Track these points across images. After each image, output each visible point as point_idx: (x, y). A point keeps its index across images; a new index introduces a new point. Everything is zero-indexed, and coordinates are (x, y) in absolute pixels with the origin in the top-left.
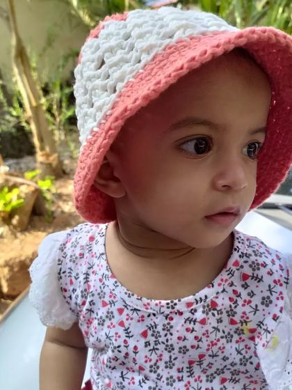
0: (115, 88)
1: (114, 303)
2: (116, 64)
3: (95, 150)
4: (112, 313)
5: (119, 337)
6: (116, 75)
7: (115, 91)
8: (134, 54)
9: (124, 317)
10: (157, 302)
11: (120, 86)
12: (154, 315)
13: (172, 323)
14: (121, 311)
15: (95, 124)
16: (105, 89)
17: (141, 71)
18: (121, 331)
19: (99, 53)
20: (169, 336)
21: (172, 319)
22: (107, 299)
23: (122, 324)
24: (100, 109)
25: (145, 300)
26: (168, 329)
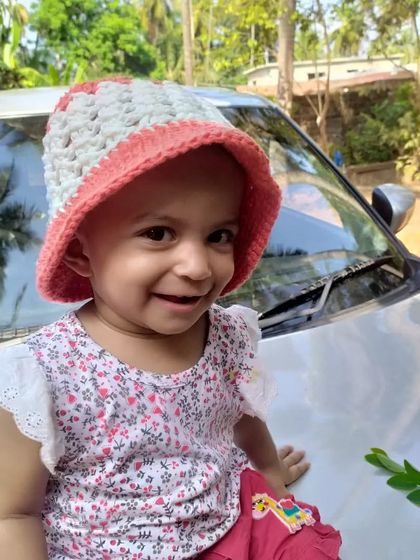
0: (81, 170)
1: (141, 393)
2: (82, 146)
3: (58, 237)
4: (144, 405)
5: (158, 424)
6: (82, 157)
7: (81, 174)
8: (100, 138)
9: (158, 403)
10: (184, 373)
11: (86, 169)
12: (183, 388)
13: (197, 389)
14: (152, 399)
15: (61, 204)
16: (71, 169)
17: (106, 158)
18: (158, 418)
19: (66, 130)
20: (197, 405)
21: (196, 385)
22: (133, 393)
23: (158, 411)
24: (66, 190)
25: (174, 376)
26: (195, 397)
